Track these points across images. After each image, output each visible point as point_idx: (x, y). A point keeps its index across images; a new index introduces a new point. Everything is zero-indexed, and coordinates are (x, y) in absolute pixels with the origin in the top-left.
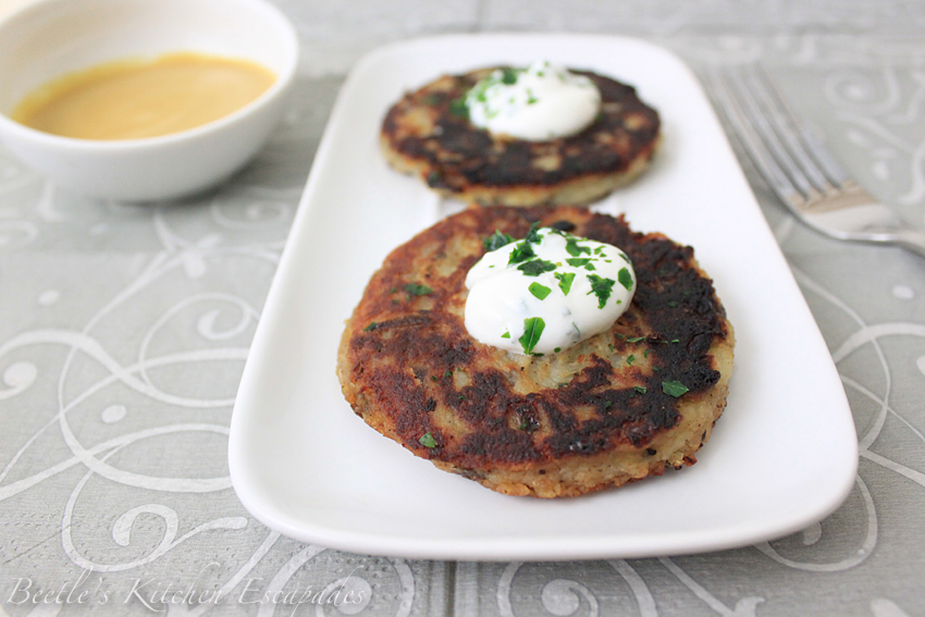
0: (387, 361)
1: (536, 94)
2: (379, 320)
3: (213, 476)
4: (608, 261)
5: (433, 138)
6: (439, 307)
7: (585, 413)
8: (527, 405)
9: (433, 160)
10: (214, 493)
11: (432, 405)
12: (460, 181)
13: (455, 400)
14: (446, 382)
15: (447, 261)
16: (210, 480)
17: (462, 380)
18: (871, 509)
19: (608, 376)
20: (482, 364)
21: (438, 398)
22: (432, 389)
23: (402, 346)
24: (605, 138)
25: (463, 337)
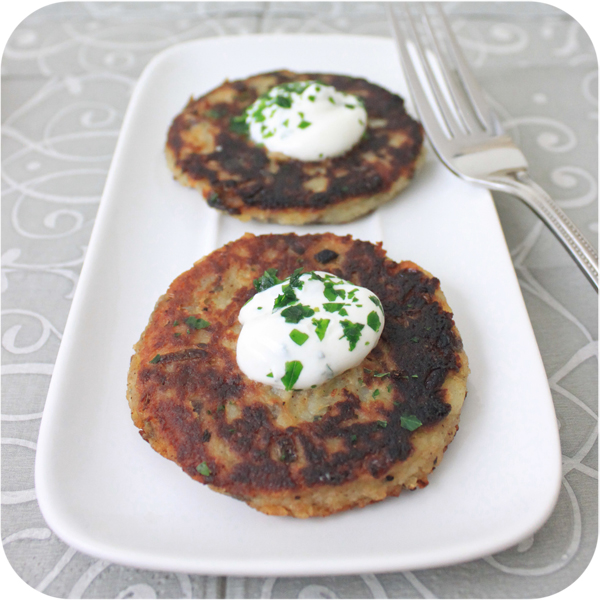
0: (170, 394)
1: (307, 118)
2: (163, 352)
3: (20, 489)
4: (359, 306)
5: (214, 156)
6: (215, 340)
7: (335, 445)
8: (286, 437)
9: (214, 180)
10: (21, 504)
11: (207, 437)
12: (237, 202)
13: (227, 431)
14: (219, 414)
15: (223, 293)
16: (17, 493)
17: (233, 412)
18: (577, 517)
19: (356, 410)
20: (250, 398)
21: (213, 430)
22: (207, 420)
23: (183, 380)
24: (370, 158)
25: (235, 371)
